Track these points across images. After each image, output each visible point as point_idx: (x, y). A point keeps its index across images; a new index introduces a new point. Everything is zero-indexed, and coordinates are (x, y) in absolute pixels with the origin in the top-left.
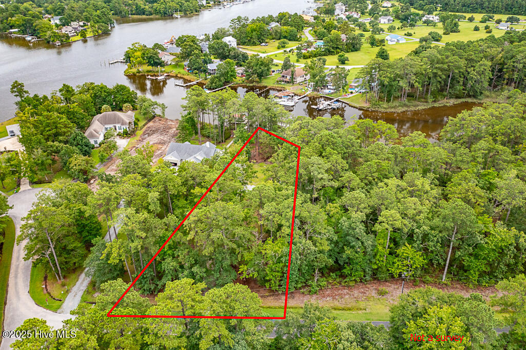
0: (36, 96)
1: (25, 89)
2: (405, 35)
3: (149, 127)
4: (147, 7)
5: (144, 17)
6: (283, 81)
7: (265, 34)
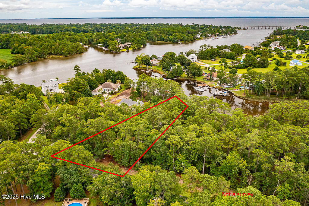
0: (84, 72)
1: (80, 69)
2: (306, 61)
3: (124, 92)
4: (166, 37)
5: (163, 42)
6: (207, 79)
7: (215, 55)
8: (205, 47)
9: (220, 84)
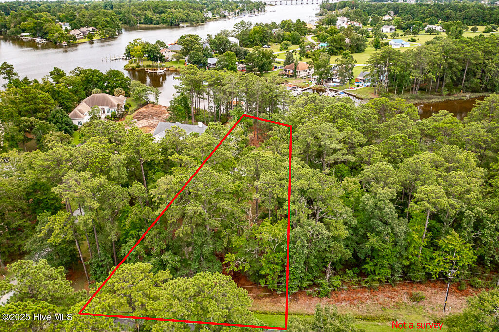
0: (26, 79)
1: (14, 71)
2: (409, 41)
3: (140, 112)
4: (155, 17)
5: (152, 26)
6: (285, 75)
7: (268, 37)
8: (242, 25)
9: (319, 82)
